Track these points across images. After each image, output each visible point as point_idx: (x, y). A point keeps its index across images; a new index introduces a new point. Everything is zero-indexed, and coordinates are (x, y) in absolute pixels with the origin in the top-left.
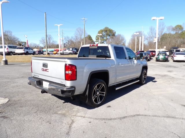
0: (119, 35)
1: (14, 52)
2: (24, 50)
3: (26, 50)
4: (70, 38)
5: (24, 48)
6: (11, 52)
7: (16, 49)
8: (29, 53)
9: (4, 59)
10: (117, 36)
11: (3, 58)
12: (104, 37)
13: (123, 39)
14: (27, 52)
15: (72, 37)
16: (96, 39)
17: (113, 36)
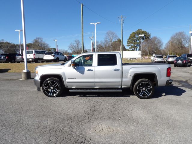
0: (155, 38)
1: (43, 59)
2: (54, 56)
3: (57, 56)
4: (100, 42)
5: (54, 53)
6: (39, 59)
7: (44, 55)
8: (60, 59)
9: (25, 71)
10: (152, 38)
11: (24, 69)
12: (137, 41)
13: (159, 42)
14: (58, 58)
15: (102, 42)
16: (128, 43)
17: (147, 39)
